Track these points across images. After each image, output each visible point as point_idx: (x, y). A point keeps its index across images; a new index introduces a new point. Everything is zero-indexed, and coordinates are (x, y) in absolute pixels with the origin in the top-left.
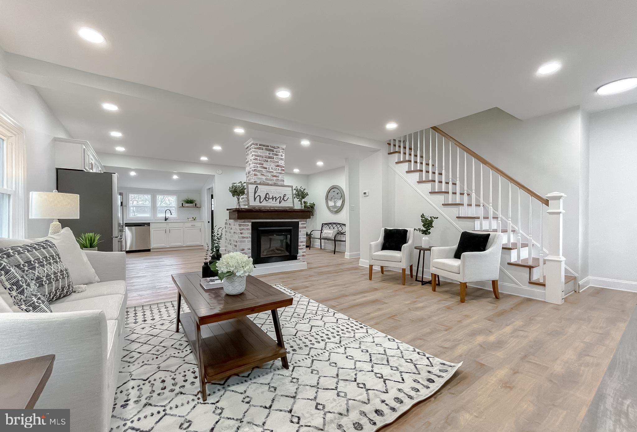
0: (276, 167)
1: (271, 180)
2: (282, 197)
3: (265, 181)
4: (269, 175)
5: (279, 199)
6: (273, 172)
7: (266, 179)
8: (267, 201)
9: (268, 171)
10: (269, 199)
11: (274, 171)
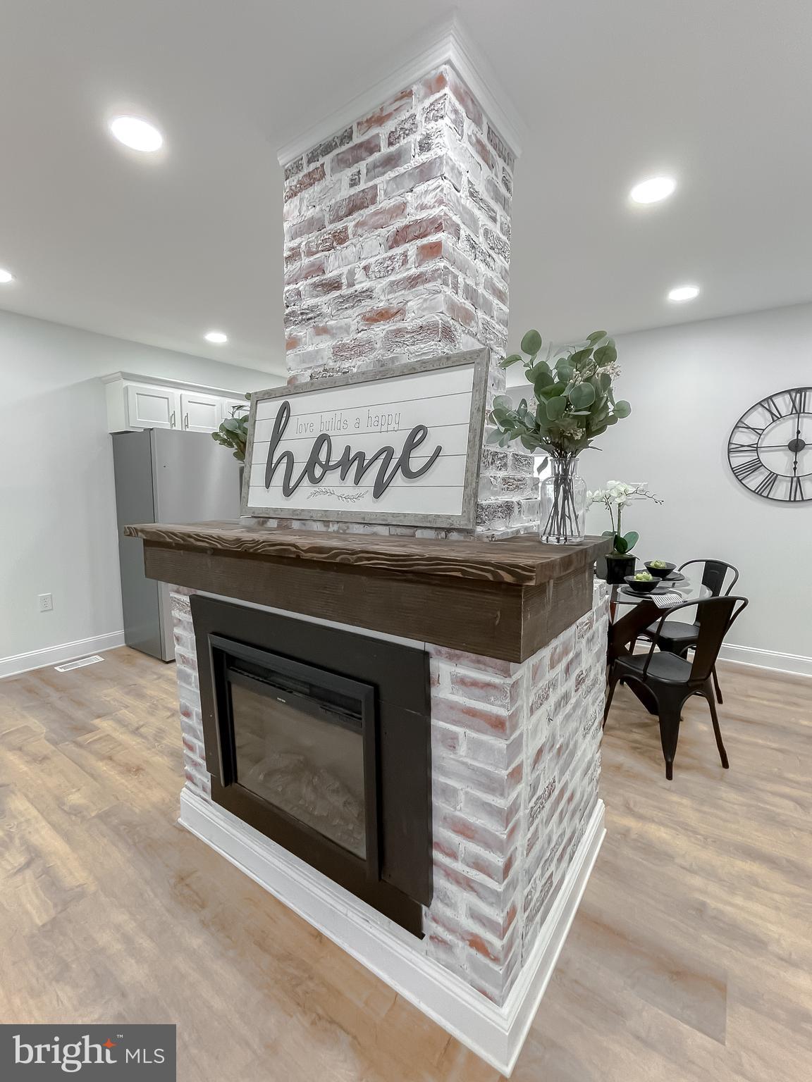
0: (390, 253)
1: (359, 349)
2: (398, 454)
3: (331, 364)
4: (352, 318)
5: (379, 463)
6: (368, 294)
7: (339, 352)
8: (315, 481)
9: (346, 299)
10: (327, 468)
11: (379, 286)
